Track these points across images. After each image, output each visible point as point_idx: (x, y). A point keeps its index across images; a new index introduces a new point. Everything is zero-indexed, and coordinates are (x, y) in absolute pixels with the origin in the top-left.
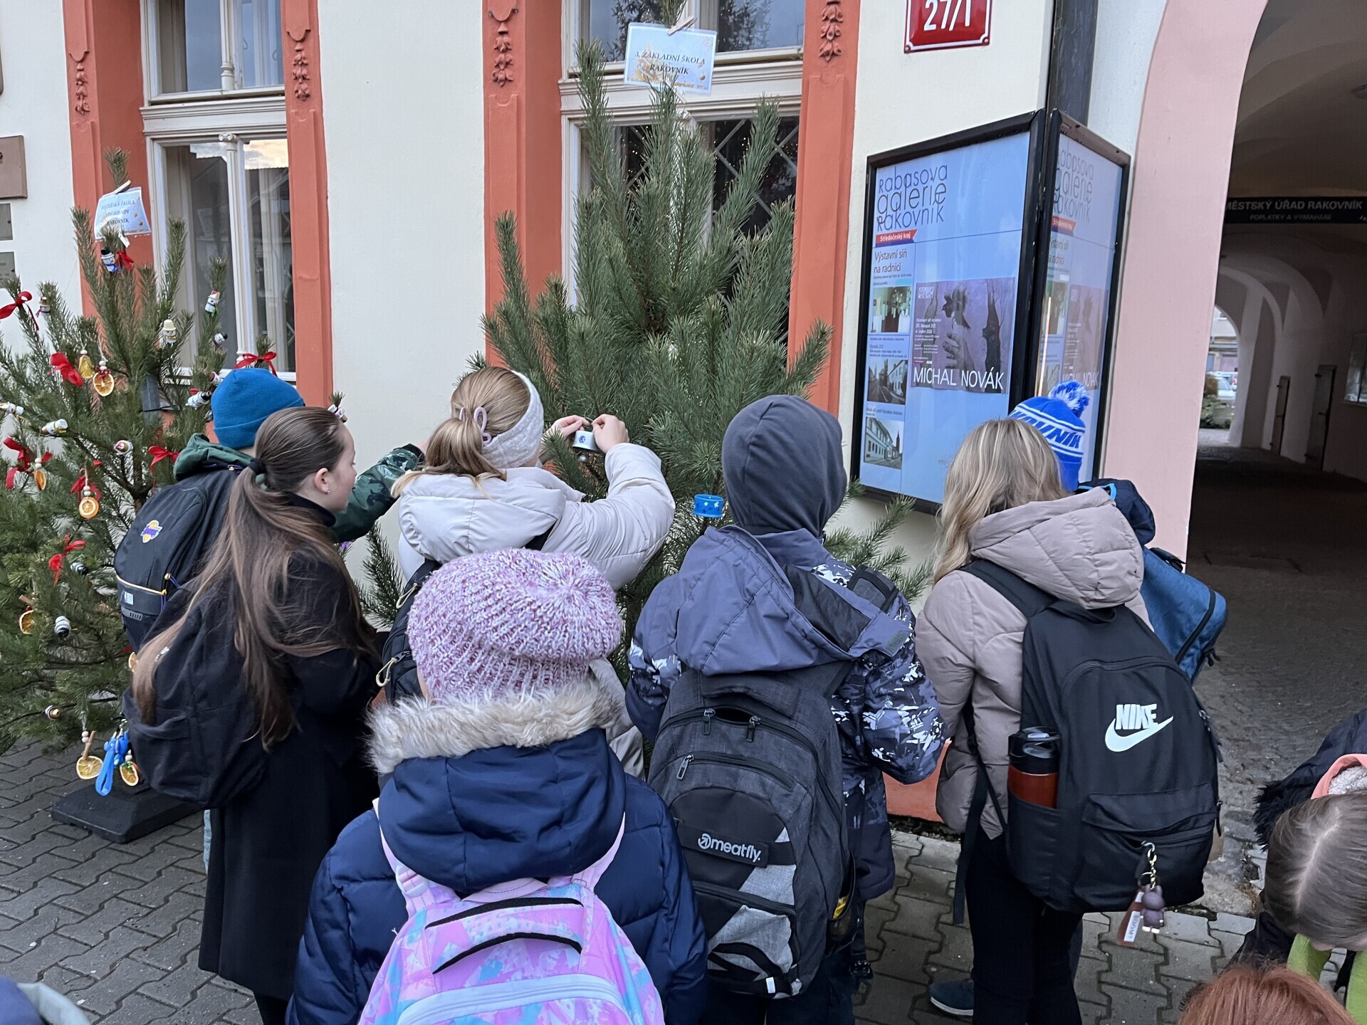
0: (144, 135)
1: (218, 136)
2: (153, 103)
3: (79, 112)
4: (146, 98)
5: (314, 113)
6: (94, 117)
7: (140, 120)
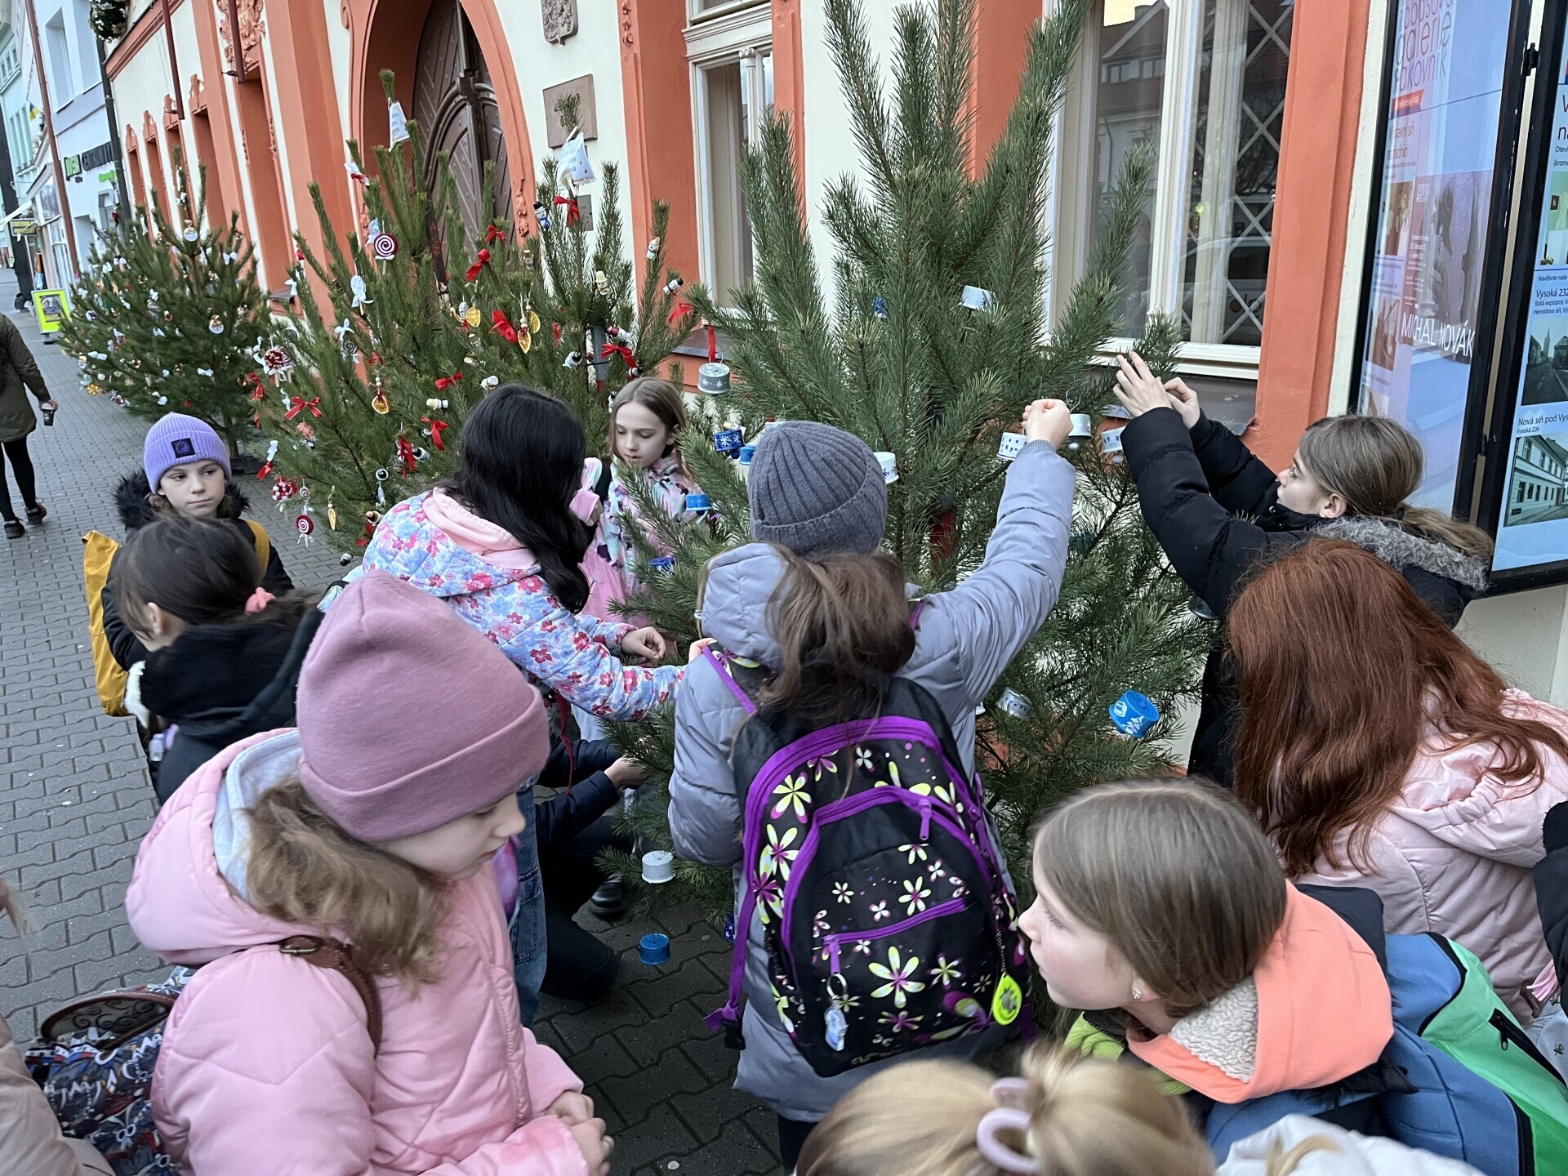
0: (687, 60)
1: (737, 52)
2: (694, 23)
3: (626, 43)
4: (689, 17)
5: (793, 15)
6: (636, 48)
7: (682, 43)
